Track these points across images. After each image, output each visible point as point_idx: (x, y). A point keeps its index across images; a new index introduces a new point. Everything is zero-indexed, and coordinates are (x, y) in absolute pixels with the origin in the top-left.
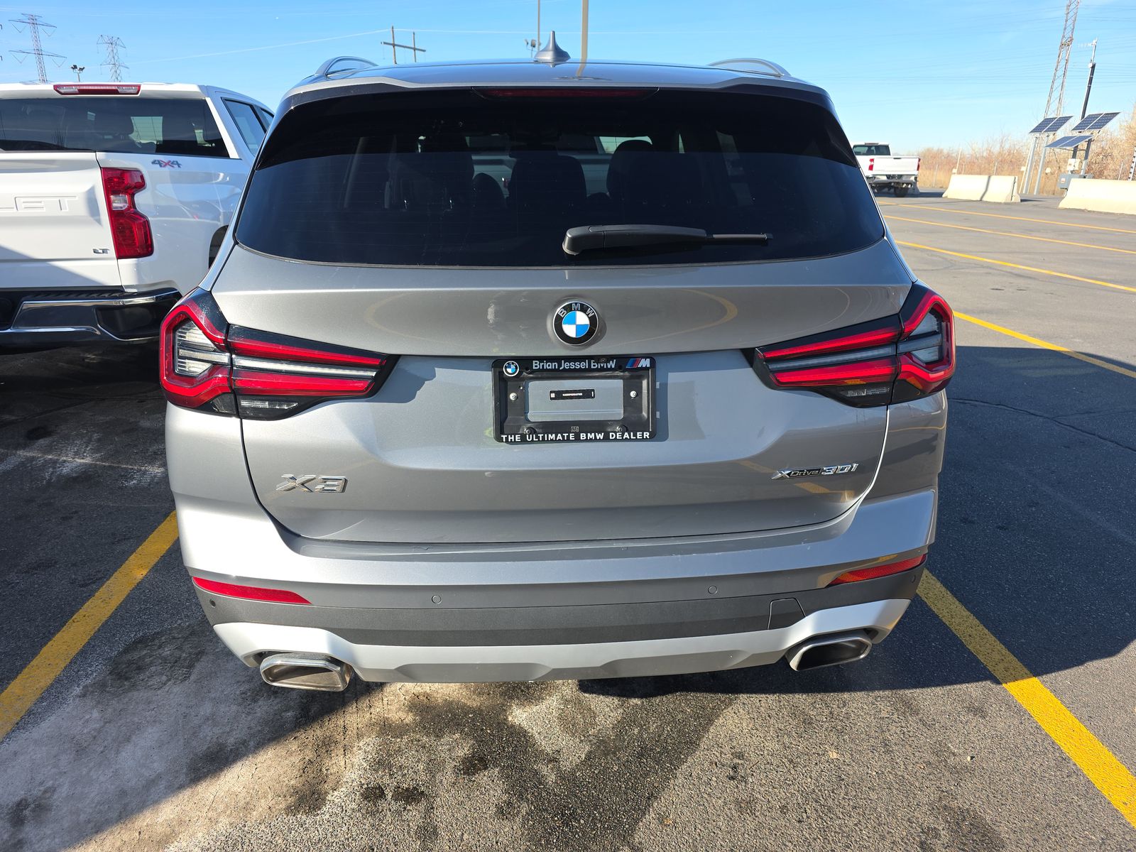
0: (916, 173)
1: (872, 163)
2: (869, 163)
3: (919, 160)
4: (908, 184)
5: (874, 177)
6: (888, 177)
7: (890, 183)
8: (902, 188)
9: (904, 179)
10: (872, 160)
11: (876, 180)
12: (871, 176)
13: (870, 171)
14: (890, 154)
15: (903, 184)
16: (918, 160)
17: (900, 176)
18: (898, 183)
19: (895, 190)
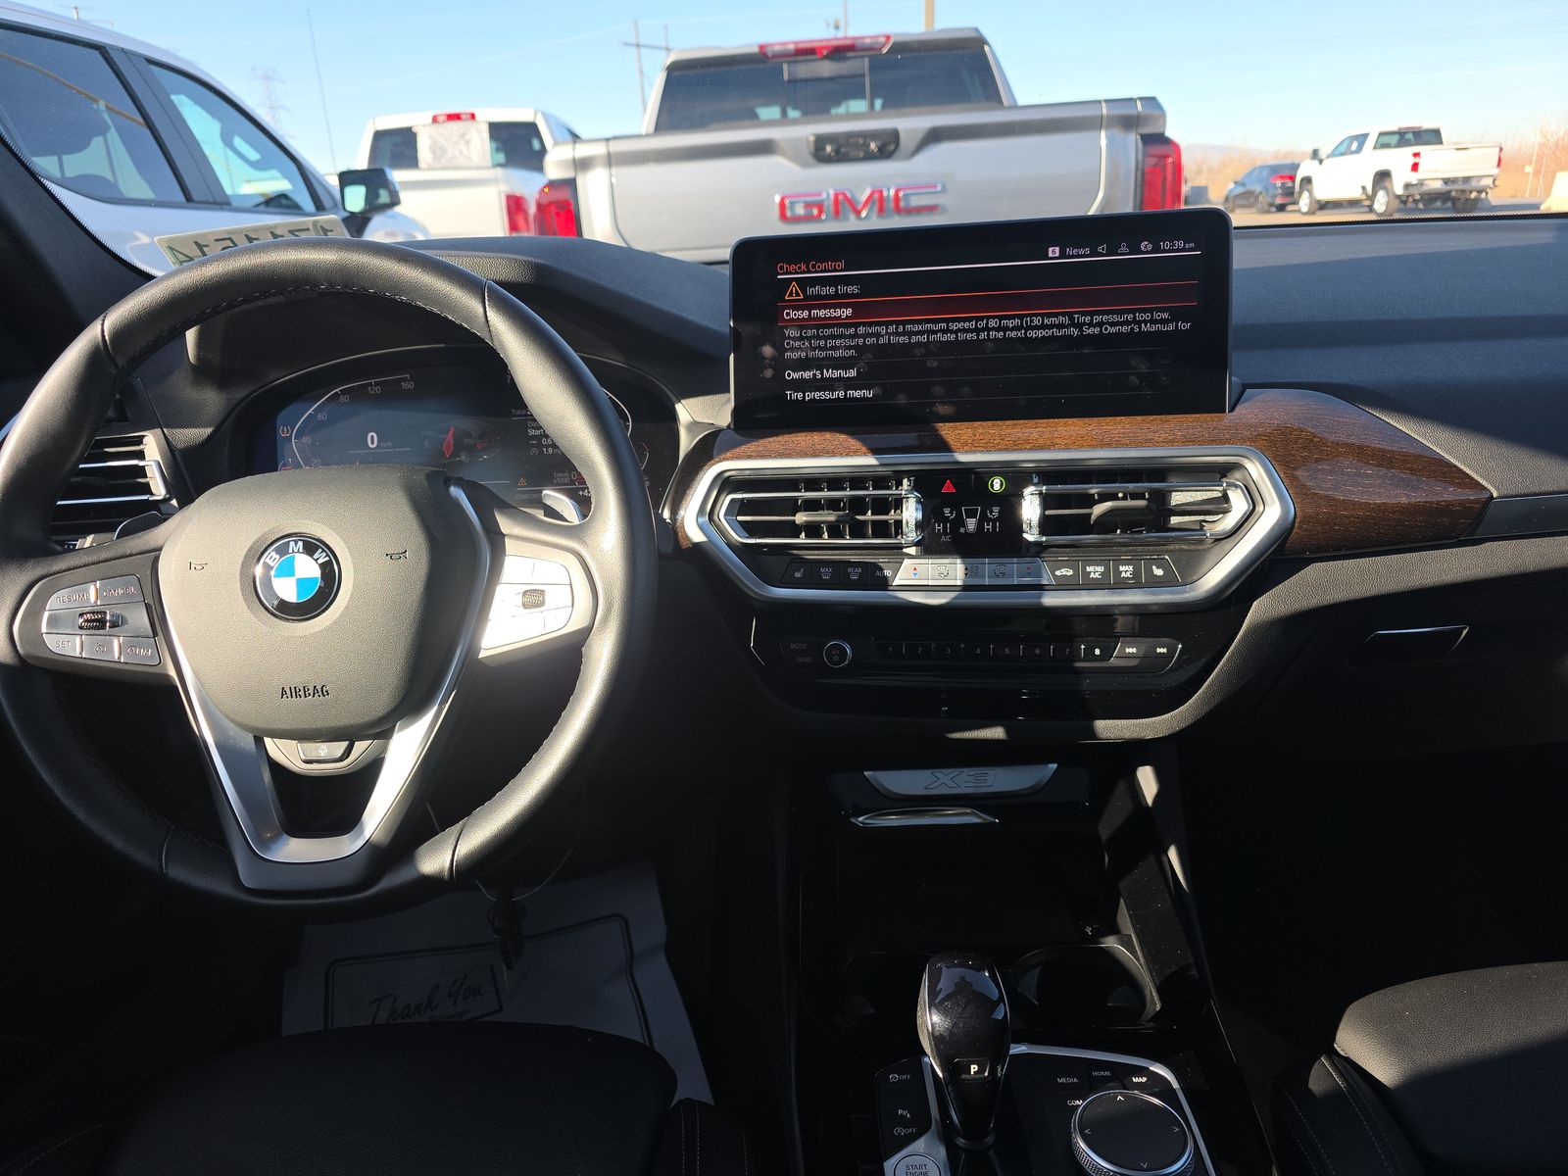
0: (1495, 171)
1: (1417, 160)
2: (1413, 160)
3: (1501, 149)
4: (1480, 192)
5: (1421, 183)
6: (1446, 181)
7: (1450, 192)
8: (1467, 200)
9: (1474, 184)
10: (1416, 155)
11: (1425, 188)
12: (1415, 182)
13: (1414, 173)
14: (1441, 143)
15: (1471, 192)
16: (1498, 149)
17: (1467, 179)
18: (1463, 191)
19: (1453, 204)
